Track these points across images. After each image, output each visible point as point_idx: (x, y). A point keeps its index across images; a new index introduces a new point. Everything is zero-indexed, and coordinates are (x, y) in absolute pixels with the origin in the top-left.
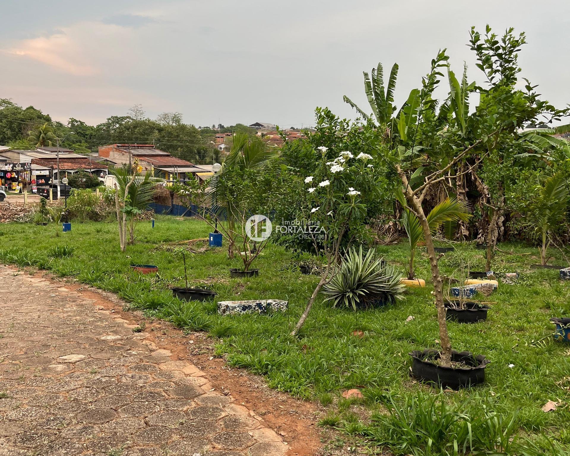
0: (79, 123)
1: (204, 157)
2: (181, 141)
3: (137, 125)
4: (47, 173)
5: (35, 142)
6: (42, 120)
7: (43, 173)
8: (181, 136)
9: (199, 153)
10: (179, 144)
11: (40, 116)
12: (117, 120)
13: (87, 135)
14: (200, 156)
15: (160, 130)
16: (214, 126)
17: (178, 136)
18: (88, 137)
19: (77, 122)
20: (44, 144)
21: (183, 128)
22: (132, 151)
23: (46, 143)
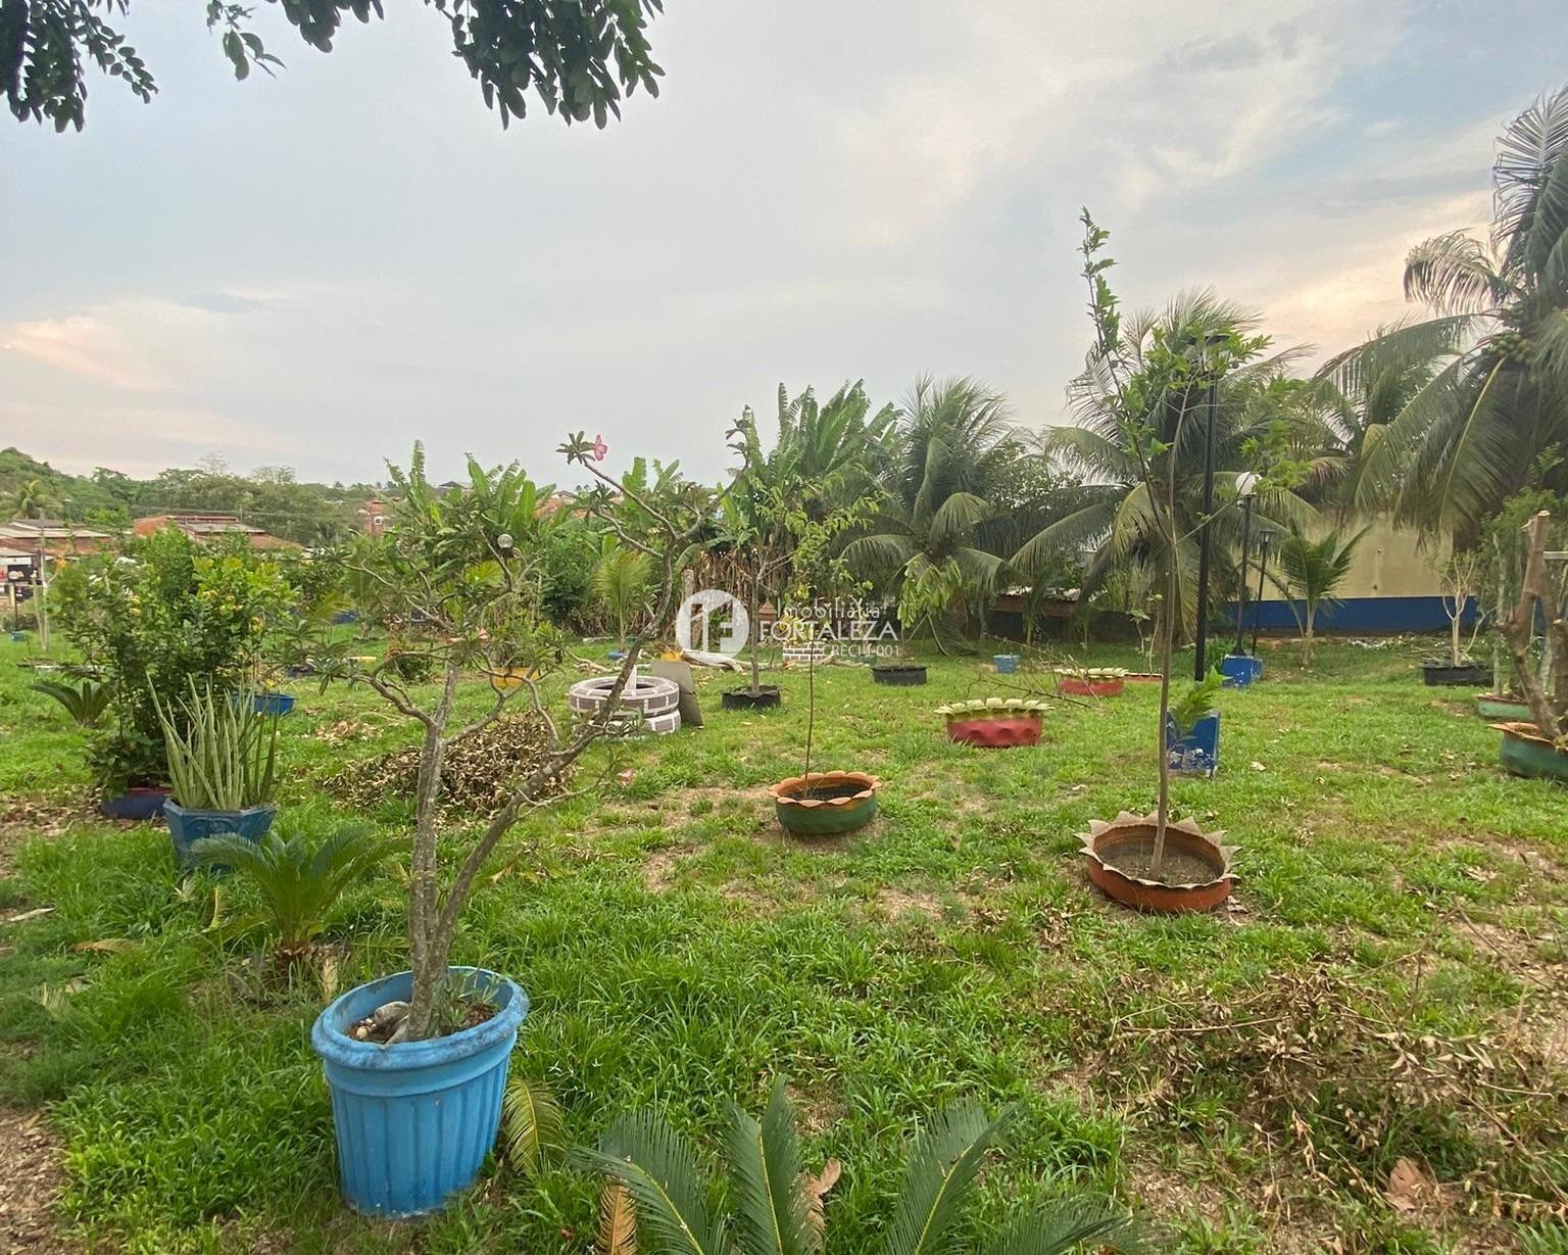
0: (114, 475)
1: (332, 535)
2: (292, 509)
3: (213, 484)
4: (28, 561)
5: (14, 509)
6: (31, 474)
7: (20, 561)
8: (291, 503)
9: (323, 530)
10: (289, 515)
11: (28, 465)
12: (178, 476)
13: (132, 496)
14: (324, 534)
15: (256, 493)
16: (379, 484)
17: (286, 503)
18: (133, 499)
19: (110, 472)
20: (31, 513)
21: (293, 490)
22: (195, 527)
23: (34, 513)
